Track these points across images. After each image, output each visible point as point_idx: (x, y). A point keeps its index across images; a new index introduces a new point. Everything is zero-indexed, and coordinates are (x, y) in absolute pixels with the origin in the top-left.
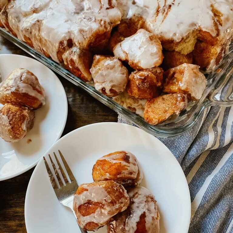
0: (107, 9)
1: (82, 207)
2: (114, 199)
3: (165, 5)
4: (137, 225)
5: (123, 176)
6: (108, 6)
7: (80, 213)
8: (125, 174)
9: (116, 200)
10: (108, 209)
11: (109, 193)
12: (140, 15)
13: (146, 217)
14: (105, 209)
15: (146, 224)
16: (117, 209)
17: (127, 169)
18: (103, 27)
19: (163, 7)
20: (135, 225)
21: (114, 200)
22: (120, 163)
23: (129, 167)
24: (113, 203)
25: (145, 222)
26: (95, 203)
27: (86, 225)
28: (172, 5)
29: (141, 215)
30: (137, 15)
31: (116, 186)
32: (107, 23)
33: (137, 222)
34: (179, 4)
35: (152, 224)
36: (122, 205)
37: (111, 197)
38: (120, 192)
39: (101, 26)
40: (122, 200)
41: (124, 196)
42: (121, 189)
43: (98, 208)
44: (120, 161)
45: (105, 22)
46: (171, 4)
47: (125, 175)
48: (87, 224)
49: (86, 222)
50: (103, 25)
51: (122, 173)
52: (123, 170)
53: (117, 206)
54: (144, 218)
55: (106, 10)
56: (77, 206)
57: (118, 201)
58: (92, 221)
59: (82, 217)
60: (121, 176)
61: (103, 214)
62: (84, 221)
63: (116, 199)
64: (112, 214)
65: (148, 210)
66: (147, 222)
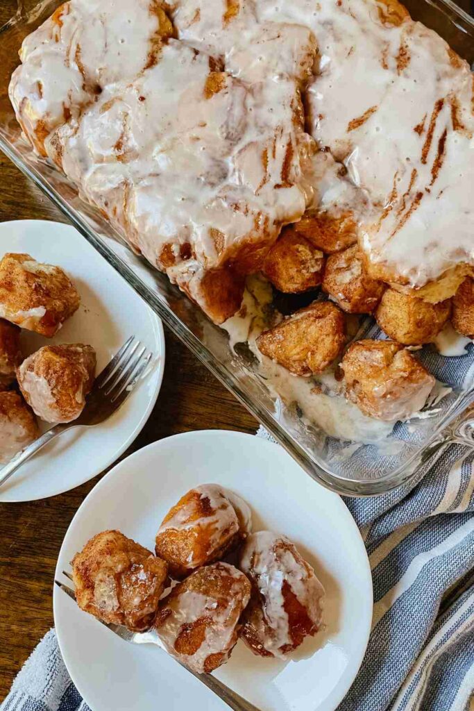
0: (278, 186)
1: (180, 642)
2: (220, 596)
3: (409, 190)
4: (285, 611)
5: (217, 546)
6: (280, 181)
7: (183, 652)
8: (218, 541)
9: (225, 597)
10: (221, 619)
11: (206, 593)
12: (348, 207)
13: (290, 586)
14: (217, 623)
15: (297, 598)
16: (235, 610)
17: (217, 529)
18: (260, 232)
19: (404, 196)
20: (282, 613)
21: (222, 599)
22: (199, 525)
23: (217, 521)
24: (222, 604)
25: (295, 596)
26: (195, 623)
27: (205, 665)
28: (425, 193)
29: (282, 589)
30: (341, 206)
31: (212, 572)
32: (271, 222)
33: (282, 604)
34: (442, 192)
35: (308, 590)
36: (239, 597)
37: (214, 597)
38: (222, 577)
39: (257, 227)
40: (234, 590)
41: (233, 581)
42: (222, 570)
43: (205, 628)
44: (196, 522)
45: (267, 220)
46: (423, 190)
47: (218, 544)
48: (205, 663)
49: (201, 661)
50: (262, 227)
51: (211, 542)
52: (211, 535)
53: (232, 604)
54: (290, 591)
55: (275, 190)
56: (172, 646)
57: (228, 594)
58: (210, 653)
59: (190, 657)
60: (213, 550)
61: (219, 633)
62: (198, 662)
63: (223, 594)
64: (231, 625)
65: (288, 573)
66: (297, 594)
